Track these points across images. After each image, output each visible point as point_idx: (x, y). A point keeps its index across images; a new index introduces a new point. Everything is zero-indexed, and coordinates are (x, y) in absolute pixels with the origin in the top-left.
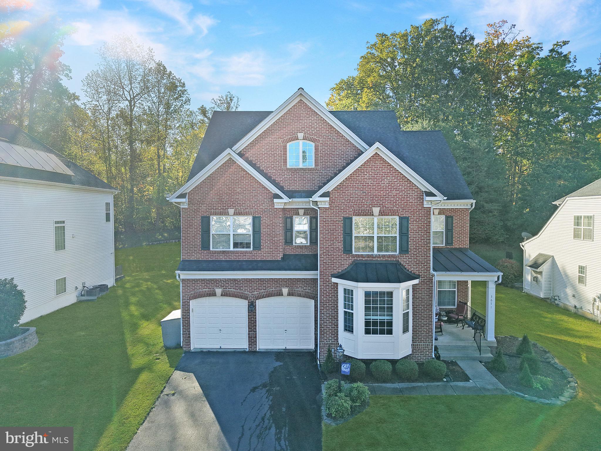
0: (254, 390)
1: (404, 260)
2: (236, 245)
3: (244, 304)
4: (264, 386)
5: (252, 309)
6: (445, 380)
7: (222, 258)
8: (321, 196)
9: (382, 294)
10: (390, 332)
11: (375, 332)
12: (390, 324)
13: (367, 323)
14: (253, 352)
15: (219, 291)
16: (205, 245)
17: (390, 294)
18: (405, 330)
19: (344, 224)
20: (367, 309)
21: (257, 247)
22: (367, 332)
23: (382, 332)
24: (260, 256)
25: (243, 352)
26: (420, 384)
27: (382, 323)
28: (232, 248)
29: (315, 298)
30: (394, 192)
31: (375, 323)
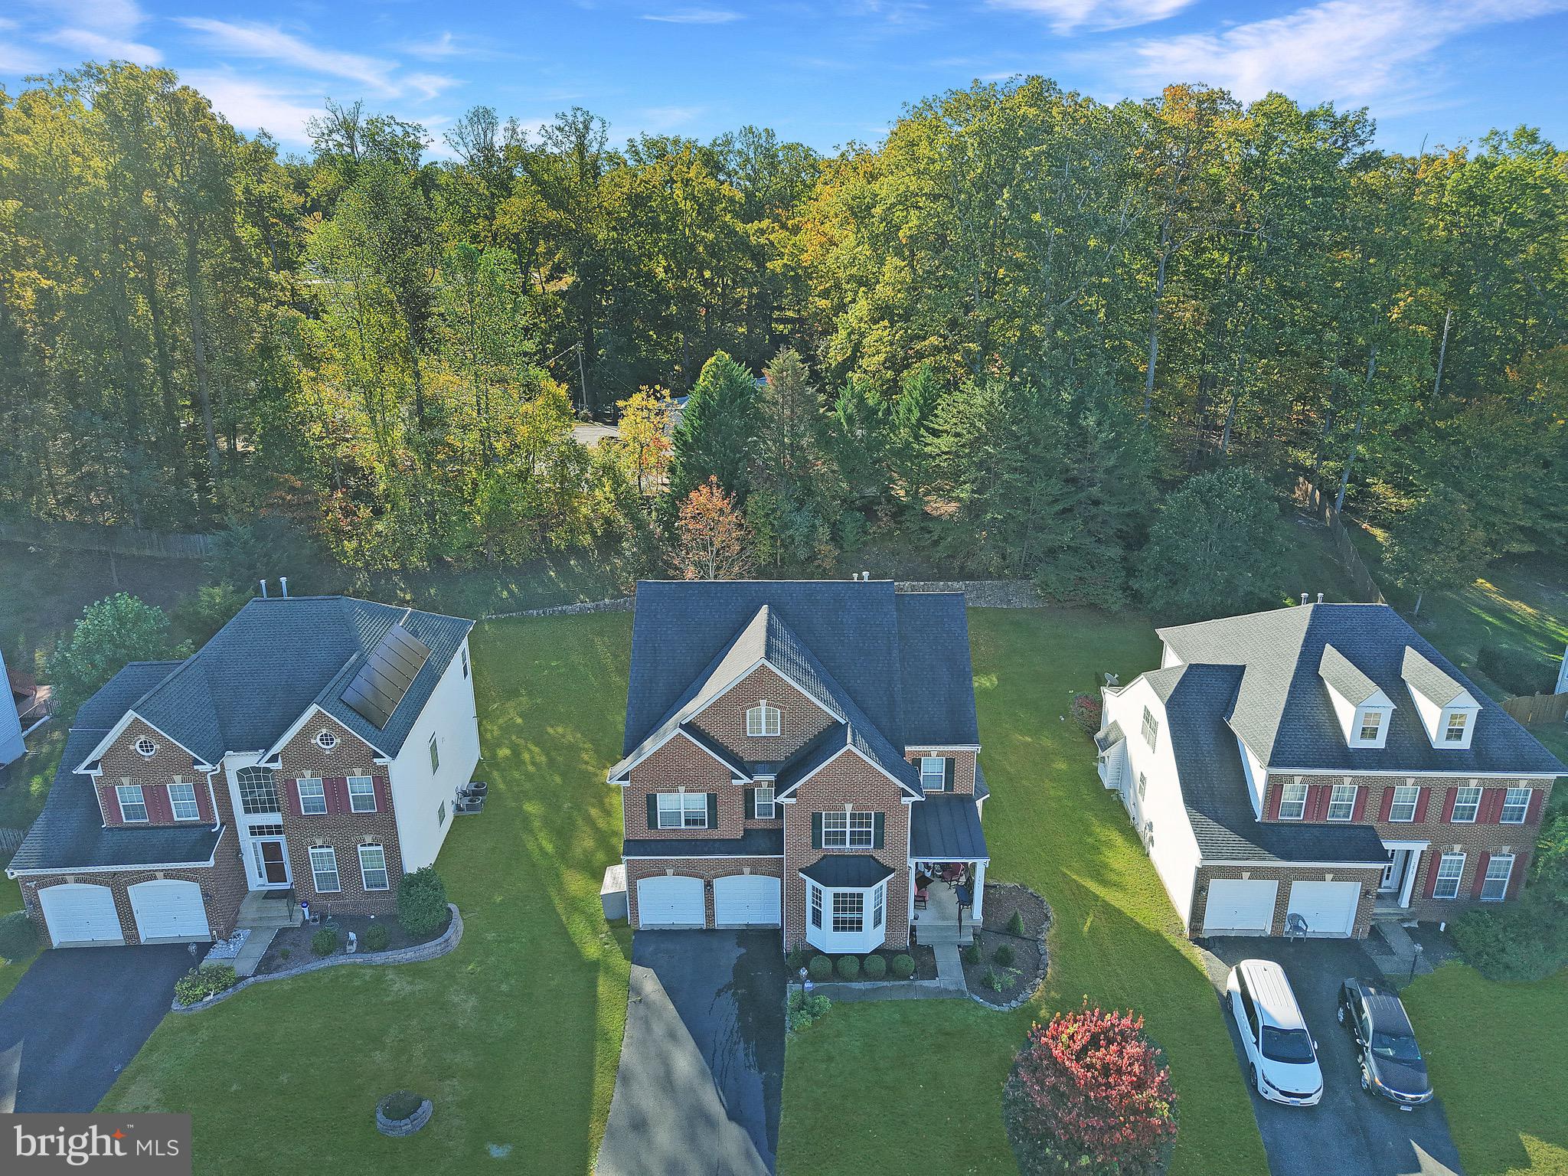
0: (719, 993)
1: (879, 855)
2: (687, 822)
3: (698, 884)
4: (729, 987)
5: (709, 886)
6: (912, 978)
7: (673, 836)
8: (786, 797)
9: (852, 895)
10: (860, 929)
11: (844, 929)
12: (860, 922)
13: (836, 922)
14: (709, 933)
15: (670, 871)
16: (652, 823)
17: (861, 895)
18: (877, 922)
19: (813, 819)
20: (836, 909)
21: (713, 824)
22: (836, 929)
23: (851, 929)
24: (715, 834)
25: (701, 931)
26: (885, 984)
27: (851, 922)
28: (683, 826)
29: (781, 877)
30: (869, 788)
31: (844, 922)
